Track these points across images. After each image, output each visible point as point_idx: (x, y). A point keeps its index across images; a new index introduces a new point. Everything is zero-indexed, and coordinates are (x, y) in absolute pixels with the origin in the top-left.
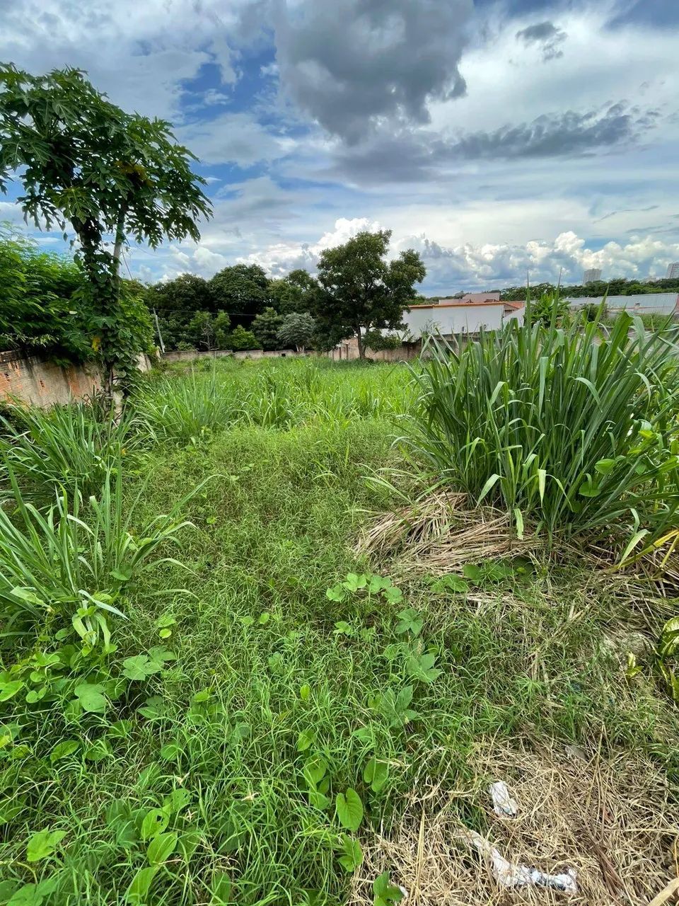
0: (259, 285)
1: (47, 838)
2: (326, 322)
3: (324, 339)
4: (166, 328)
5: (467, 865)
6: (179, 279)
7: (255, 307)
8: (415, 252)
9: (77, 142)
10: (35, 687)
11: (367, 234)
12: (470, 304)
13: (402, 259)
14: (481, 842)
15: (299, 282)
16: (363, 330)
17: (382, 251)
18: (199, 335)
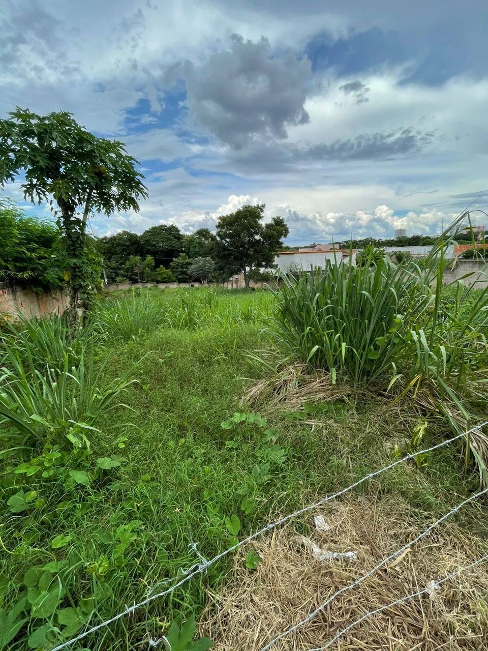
0: (176, 238)
1: (62, 539)
2: (222, 263)
3: (221, 274)
4: (109, 267)
5: (298, 551)
6: (119, 234)
7: (172, 253)
8: (281, 218)
9: (63, 152)
10: (47, 469)
11: (249, 207)
12: (320, 251)
13: (273, 222)
14: (306, 540)
15: (203, 236)
16: (248, 269)
17: (259, 217)
18: (132, 272)
